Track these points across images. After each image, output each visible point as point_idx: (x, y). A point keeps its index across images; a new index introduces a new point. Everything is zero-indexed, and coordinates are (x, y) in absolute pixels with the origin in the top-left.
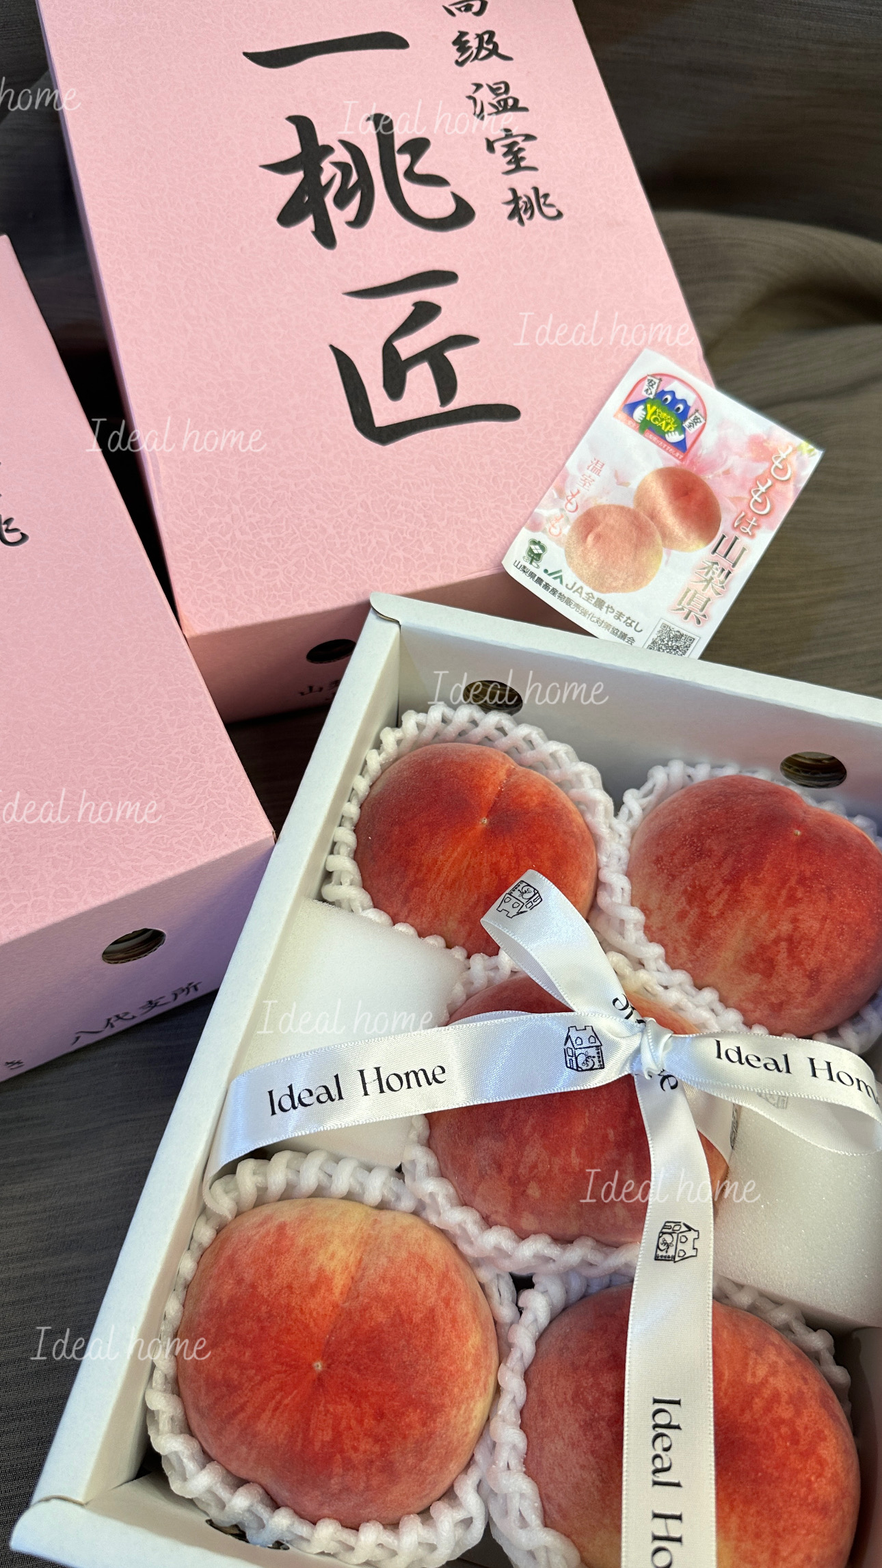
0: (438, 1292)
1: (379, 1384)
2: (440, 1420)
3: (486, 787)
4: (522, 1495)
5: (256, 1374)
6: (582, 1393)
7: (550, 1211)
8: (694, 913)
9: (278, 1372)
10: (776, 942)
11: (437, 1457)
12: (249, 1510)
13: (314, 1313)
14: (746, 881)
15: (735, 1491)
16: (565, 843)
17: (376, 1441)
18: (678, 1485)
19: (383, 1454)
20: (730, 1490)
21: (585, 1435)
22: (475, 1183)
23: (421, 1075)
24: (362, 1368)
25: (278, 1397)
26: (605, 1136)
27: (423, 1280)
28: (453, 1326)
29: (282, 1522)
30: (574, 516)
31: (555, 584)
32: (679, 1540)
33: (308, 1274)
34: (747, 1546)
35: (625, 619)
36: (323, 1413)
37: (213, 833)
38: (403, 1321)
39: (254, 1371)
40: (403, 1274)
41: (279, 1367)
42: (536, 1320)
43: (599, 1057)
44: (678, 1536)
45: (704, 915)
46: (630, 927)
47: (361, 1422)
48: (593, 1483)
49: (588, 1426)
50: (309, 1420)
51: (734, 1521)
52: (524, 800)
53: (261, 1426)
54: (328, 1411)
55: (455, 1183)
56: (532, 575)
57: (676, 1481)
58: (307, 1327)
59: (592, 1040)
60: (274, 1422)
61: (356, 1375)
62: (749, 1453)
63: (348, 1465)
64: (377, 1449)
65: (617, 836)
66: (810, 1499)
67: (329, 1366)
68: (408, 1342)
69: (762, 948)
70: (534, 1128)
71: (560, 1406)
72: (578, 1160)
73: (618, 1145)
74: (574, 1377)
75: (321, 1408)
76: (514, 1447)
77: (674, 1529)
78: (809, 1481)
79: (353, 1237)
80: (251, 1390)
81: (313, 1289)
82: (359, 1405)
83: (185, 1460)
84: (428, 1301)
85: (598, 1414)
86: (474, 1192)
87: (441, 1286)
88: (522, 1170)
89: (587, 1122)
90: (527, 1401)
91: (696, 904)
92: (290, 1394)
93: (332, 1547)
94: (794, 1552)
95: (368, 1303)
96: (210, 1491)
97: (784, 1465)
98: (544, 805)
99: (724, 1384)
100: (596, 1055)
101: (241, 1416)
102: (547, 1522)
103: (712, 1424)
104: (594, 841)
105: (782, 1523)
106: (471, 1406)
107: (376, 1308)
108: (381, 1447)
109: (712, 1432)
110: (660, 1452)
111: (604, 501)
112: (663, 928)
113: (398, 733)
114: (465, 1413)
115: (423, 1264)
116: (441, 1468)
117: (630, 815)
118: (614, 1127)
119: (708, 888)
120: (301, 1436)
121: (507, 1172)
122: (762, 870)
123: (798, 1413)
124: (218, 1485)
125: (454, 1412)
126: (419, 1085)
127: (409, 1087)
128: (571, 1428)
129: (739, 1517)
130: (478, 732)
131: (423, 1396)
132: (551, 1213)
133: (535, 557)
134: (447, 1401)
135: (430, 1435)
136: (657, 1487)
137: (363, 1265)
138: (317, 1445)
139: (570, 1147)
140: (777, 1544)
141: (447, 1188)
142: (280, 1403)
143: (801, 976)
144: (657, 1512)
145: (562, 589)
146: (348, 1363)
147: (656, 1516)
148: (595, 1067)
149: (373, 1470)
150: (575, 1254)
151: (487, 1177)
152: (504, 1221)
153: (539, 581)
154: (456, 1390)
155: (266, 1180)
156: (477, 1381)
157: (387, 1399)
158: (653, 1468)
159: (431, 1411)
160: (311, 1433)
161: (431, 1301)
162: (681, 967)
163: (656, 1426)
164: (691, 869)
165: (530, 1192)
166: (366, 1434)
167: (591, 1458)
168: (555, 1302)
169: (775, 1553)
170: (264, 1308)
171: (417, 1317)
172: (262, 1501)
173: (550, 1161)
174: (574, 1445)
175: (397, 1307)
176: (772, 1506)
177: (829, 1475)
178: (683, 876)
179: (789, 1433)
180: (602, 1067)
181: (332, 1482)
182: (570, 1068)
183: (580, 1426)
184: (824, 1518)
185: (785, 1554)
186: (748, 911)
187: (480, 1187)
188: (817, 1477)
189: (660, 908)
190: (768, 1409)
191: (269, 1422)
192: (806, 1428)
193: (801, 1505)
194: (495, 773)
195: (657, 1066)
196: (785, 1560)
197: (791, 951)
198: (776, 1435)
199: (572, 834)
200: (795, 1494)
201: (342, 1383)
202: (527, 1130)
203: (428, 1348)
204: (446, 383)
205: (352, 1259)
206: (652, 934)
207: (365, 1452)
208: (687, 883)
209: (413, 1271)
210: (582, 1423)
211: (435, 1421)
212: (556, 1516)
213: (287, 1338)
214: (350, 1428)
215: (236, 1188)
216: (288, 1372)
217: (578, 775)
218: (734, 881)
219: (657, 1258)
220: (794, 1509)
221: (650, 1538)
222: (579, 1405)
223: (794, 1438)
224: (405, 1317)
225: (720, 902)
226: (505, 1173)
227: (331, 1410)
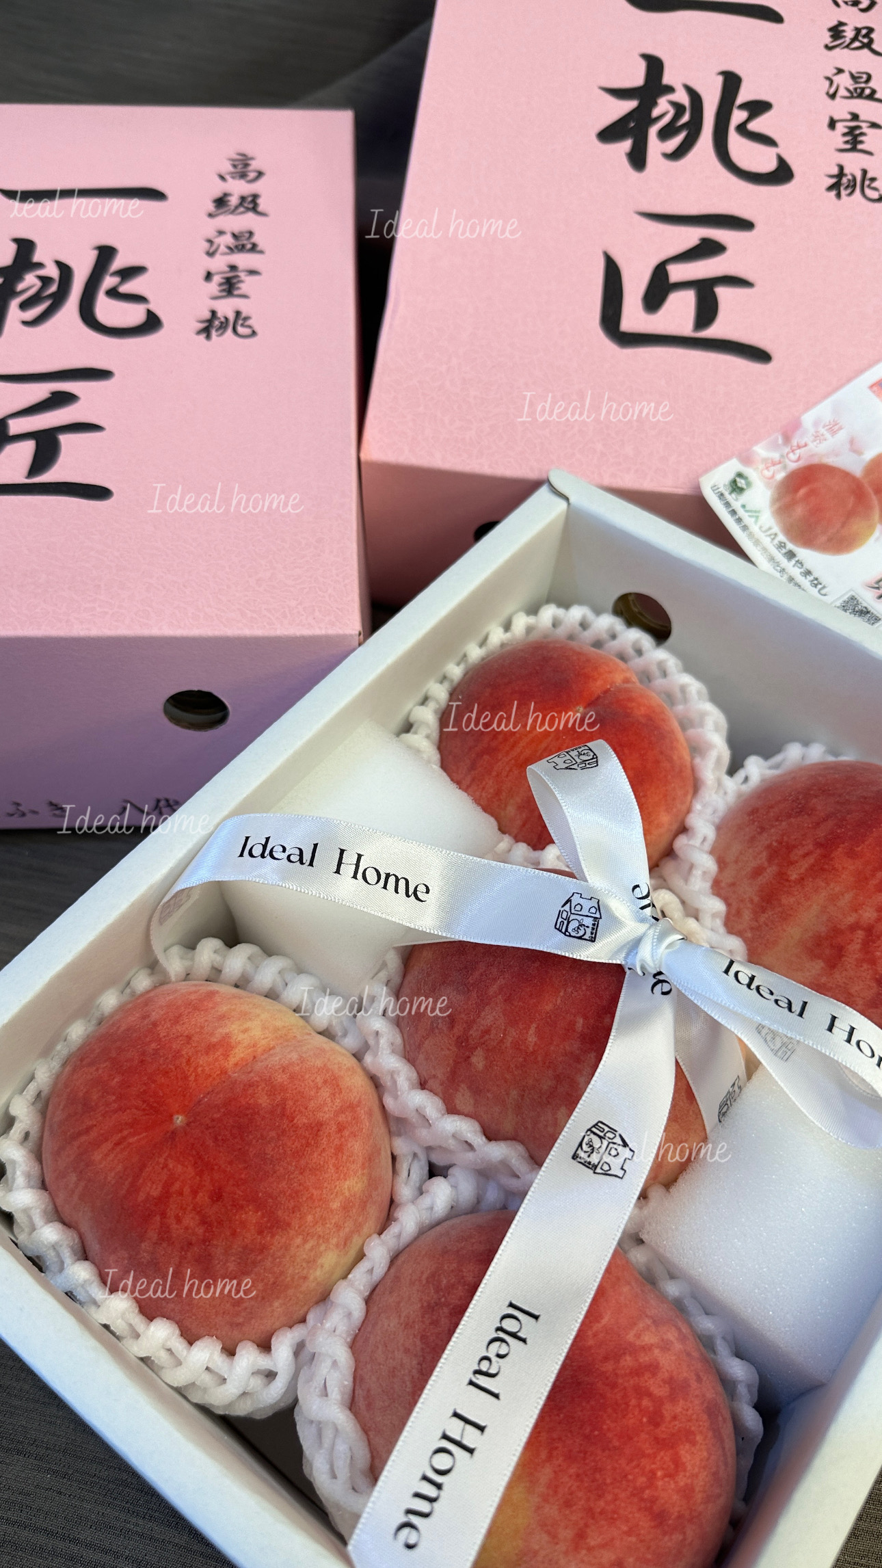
0: (337, 1113)
1: (231, 1163)
2: (279, 1240)
3: (595, 680)
4: (335, 1363)
5: (115, 1101)
6: (439, 1275)
7: (488, 1091)
8: (771, 871)
9: (137, 1108)
10: (854, 928)
11: (262, 1280)
12: (54, 1247)
13: (200, 1069)
14: (840, 849)
15: (560, 1439)
16: (657, 762)
17: (204, 1222)
18: (496, 1396)
19: (205, 1241)
20: (555, 1435)
21: (423, 1317)
22: (423, 1037)
23: (402, 884)
24: (220, 1138)
25: (125, 1133)
26: (572, 1024)
27: (325, 1093)
28: (336, 1154)
29: (81, 1273)
30: (793, 466)
31: (748, 520)
32: (471, 1451)
33: (212, 1034)
34: (552, 1511)
35: (812, 578)
36: (161, 1166)
37: (303, 613)
38: (283, 1115)
39: (114, 1098)
40: (307, 1076)
41: (140, 1103)
42: (432, 1208)
43: (593, 929)
44: (471, 1446)
45: (782, 877)
46: (697, 873)
47: (195, 1193)
48: (410, 1371)
49: (430, 1309)
50: (144, 1166)
51: (546, 1474)
52: (629, 705)
53: (97, 1156)
54: (165, 1166)
55: (405, 1036)
56: (727, 504)
57: (496, 1391)
58: (186, 1078)
59: (593, 910)
60: (111, 1157)
61: (210, 1143)
62: (593, 1403)
63: (165, 1235)
64: (200, 1231)
65: (722, 792)
66: (647, 1494)
67: (188, 1124)
68: (279, 1136)
69: (836, 931)
70: (501, 989)
71: (412, 1283)
72: (535, 1039)
73: (583, 1037)
74: (438, 1259)
75: (162, 1160)
76: (349, 1315)
77: (470, 1437)
78: (653, 1472)
79: (277, 1029)
80: (104, 1116)
81: (210, 1048)
82: (200, 1174)
83: (18, 1173)
84: (322, 1114)
85: (446, 1299)
86: (419, 1047)
87: (342, 1111)
88: (474, 1033)
89: (559, 1001)
90: (383, 1278)
91: (776, 861)
92: (139, 1134)
93: (119, 1326)
94: (603, 1546)
95: (257, 1082)
96: (26, 1211)
97: (630, 1438)
98: (650, 718)
99: (597, 1327)
100: (591, 926)
101: (84, 1138)
102: (352, 1405)
103: (564, 1355)
104: (695, 785)
105: (602, 1503)
106: (322, 1248)
107: (263, 1089)
108: (205, 1232)
109: (560, 1363)
110: (492, 1355)
111: (831, 461)
112: (733, 884)
113: (531, 620)
114: (311, 1250)
115: (334, 1082)
116: (263, 1298)
117: (746, 779)
118: (585, 1017)
119: (795, 847)
120: (130, 1180)
121: (458, 1030)
122: (863, 842)
123: (672, 1398)
124: (38, 1210)
125: (298, 1241)
126: (396, 891)
127: (385, 887)
128: (412, 1309)
129: (555, 1472)
130: (614, 645)
131: (270, 1200)
132: (489, 1095)
133: (736, 488)
134: (295, 1223)
135: (263, 1249)
136: (471, 1387)
137: (271, 1052)
138: (142, 1196)
139: (531, 1022)
140: (586, 1525)
141: (394, 1035)
142: (124, 1138)
143: (869, 977)
144: (459, 1411)
145: (755, 528)
146: (208, 1128)
147: (456, 1415)
148: (584, 937)
149: (189, 1254)
150: (498, 1151)
151: (437, 1031)
152: (439, 1089)
153: (733, 512)
154: (310, 1218)
155: (224, 962)
156: (338, 1227)
157: (231, 1182)
158: (477, 1368)
159: (274, 1224)
160: (141, 1181)
161: (325, 1115)
162: (740, 934)
163: (500, 1329)
164: (784, 823)
165: (474, 1060)
166: (194, 1209)
167: (418, 1343)
168: (461, 1200)
169: (581, 1535)
170: (154, 1045)
171: (301, 1120)
172: (72, 1248)
173: (505, 1030)
174: (408, 1325)
175: (284, 1100)
176: (598, 1476)
177: (682, 1484)
178: (773, 830)
179: (651, 1409)
180: (593, 940)
181: (143, 1245)
182: (558, 929)
183: (422, 1306)
184: (654, 1527)
185: (592, 1543)
186: (832, 885)
187: (427, 1042)
188: (665, 1476)
189: (736, 862)
190: (637, 1372)
191: (107, 1155)
192: (675, 1418)
193: (633, 1495)
194: (610, 672)
195: (654, 961)
196: (590, 1549)
197: (867, 945)
198: (633, 1402)
199: (670, 760)
200: (630, 1477)
201: (193, 1144)
202: (493, 989)
203: (298, 1154)
204: (707, 311)
205: (264, 1042)
206: (718, 888)
207: (187, 1228)
208: (774, 838)
209: (319, 1080)
210: (425, 1304)
211: (273, 1236)
212: (361, 1403)
213: (162, 1080)
214: (181, 1193)
215: (192, 959)
216: (147, 1112)
217: (703, 715)
218: (827, 846)
219: (575, 1157)
220: (623, 1495)
221: (440, 1435)
222: (431, 1285)
223: (656, 1419)
224: (288, 1113)
225: (804, 865)
226: (455, 1030)
227: (171, 1166)
